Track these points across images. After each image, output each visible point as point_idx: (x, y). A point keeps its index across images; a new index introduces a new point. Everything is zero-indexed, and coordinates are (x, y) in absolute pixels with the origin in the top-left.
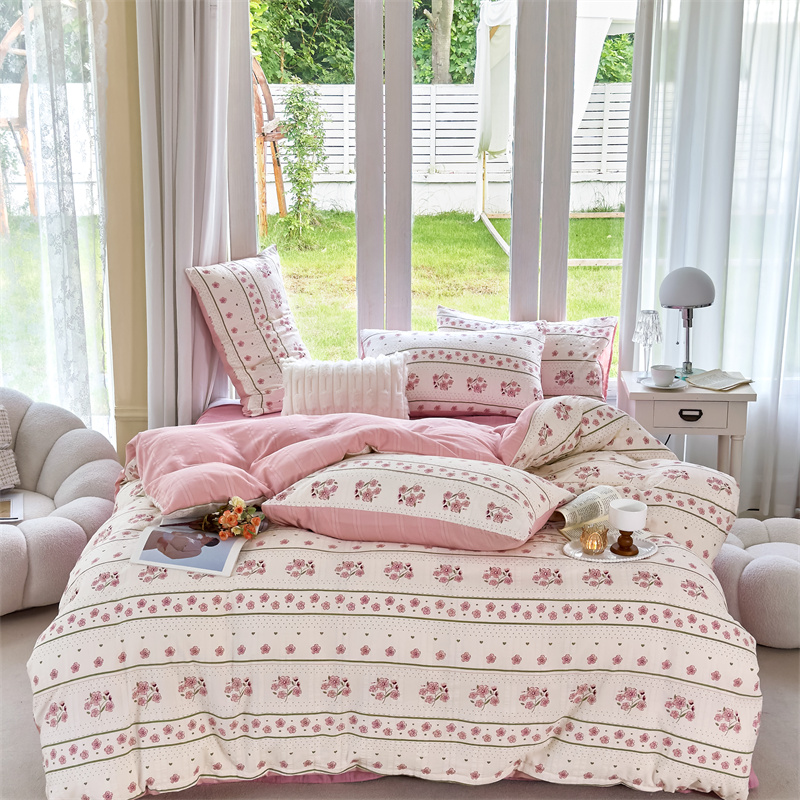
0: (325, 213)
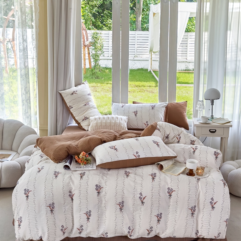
0: (103, 68)
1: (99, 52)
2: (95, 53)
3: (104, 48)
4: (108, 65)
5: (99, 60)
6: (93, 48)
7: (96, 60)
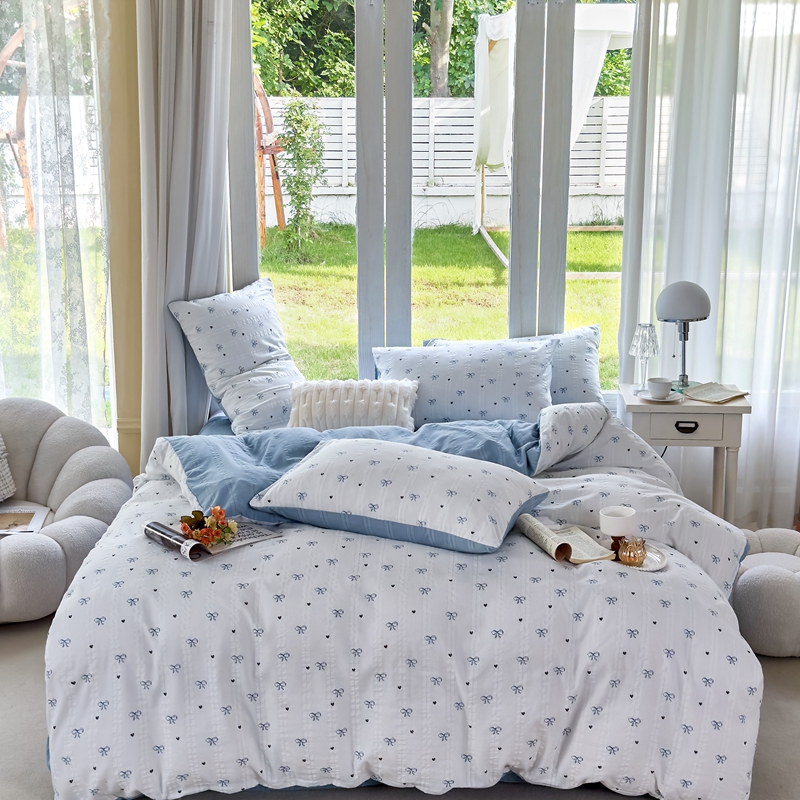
1: (309, 171)
2: (295, 173)
3: (326, 155)
4: (339, 216)
5: (311, 199)
6: (291, 156)
7: (300, 200)
